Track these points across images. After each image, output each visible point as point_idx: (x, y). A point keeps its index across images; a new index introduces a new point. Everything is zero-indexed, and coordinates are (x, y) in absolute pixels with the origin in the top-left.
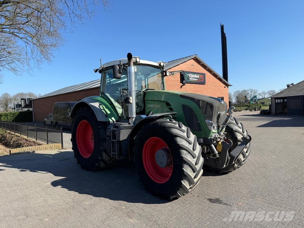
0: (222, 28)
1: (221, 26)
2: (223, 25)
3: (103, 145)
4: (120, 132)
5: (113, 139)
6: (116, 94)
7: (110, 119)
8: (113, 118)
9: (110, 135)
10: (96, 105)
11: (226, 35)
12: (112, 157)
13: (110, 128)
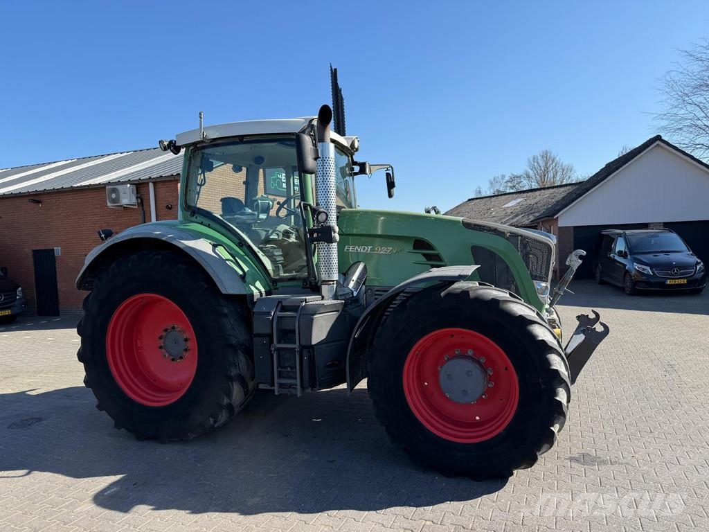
0: (334, 74)
1: (331, 70)
2: (336, 70)
3: (237, 364)
4: (312, 320)
5: (279, 342)
6: (244, 217)
7: (252, 288)
8: (258, 284)
9: (268, 331)
10: (203, 246)
11: (343, 93)
12: (276, 393)
13: (269, 314)
